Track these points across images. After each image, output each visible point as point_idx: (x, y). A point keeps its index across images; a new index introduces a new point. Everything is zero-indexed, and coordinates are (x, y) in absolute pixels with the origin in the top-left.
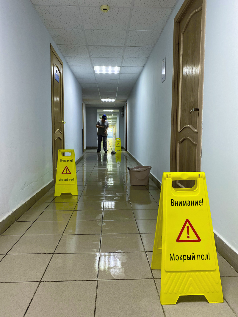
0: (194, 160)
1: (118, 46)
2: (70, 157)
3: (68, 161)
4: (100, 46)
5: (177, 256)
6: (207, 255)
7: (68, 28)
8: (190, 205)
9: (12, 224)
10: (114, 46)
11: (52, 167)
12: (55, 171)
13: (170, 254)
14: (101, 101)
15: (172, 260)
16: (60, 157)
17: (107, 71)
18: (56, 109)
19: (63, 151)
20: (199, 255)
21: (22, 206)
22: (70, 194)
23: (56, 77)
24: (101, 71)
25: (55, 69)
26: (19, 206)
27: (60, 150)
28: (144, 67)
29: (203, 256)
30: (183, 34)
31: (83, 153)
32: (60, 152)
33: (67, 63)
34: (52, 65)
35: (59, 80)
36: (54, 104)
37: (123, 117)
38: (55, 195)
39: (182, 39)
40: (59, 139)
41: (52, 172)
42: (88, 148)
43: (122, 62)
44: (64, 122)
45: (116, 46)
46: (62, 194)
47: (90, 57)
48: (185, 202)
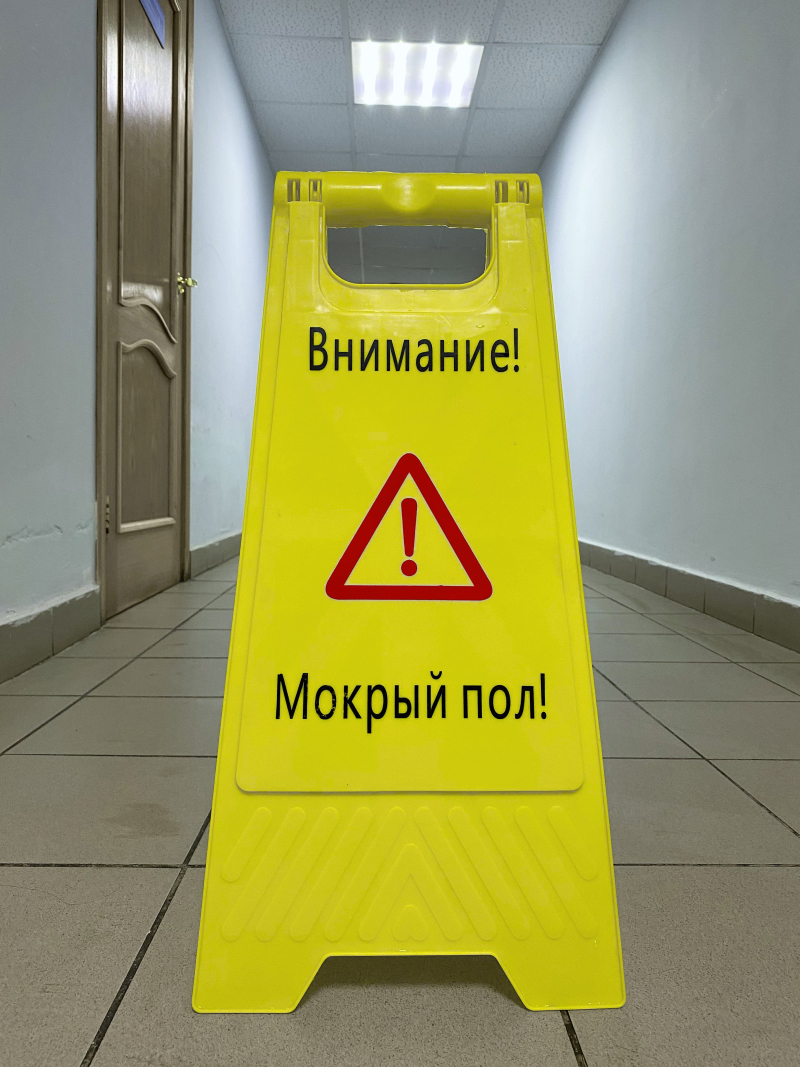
5: (324, 688)
6: (531, 689)
8: (430, 367)
13: (281, 678)
15: (292, 713)
20: (478, 689)
29: (500, 696)
48: (398, 349)
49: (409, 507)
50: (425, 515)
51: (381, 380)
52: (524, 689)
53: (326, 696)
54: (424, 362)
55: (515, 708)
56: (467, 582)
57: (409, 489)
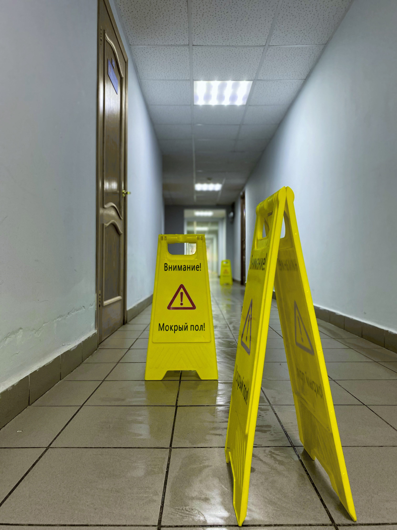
49: (182, 293)
50: (184, 295)
51: (177, 272)
52: (201, 326)
53: (167, 327)
54: (184, 269)
55: (199, 329)
56: (192, 306)
57: (182, 290)
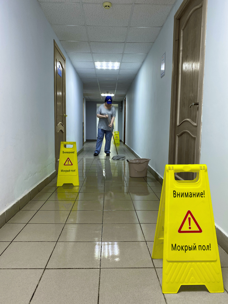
0: (193, 153)
1: (119, 43)
2: (71, 149)
3: (70, 153)
4: (101, 42)
5: (178, 246)
6: (208, 246)
7: (71, 25)
8: (191, 197)
9: (17, 213)
10: (115, 42)
11: (54, 159)
12: (57, 163)
13: (172, 244)
14: (100, 96)
15: (174, 250)
16: (62, 149)
17: (107, 66)
18: (59, 104)
19: (65, 143)
20: (201, 246)
21: (26, 195)
22: (72, 184)
23: (59, 72)
24: (101, 66)
25: (58, 64)
26: (23, 195)
27: (63, 142)
28: (143, 62)
29: (204, 247)
30: (183, 30)
31: (83, 145)
32: (62, 144)
33: (69, 58)
34: (55, 60)
35: (61, 75)
36: (56, 98)
37: (122, 111)
38: (58, 185)
39: (182, 35)
40: (61, 132)
41: (54, 163)
42: (88, 141)
43: (122, 58)
44: (66, 116)
45: (117, 42)
46: (64, 184)
47: (92, 53)
48: (187, 194)
49: (189, 219)
50: (192, 219)
51: (184, 199)
52: (207, 246)
55: (206, 249)
56: (199, 230)
57: (189, 216)
